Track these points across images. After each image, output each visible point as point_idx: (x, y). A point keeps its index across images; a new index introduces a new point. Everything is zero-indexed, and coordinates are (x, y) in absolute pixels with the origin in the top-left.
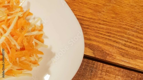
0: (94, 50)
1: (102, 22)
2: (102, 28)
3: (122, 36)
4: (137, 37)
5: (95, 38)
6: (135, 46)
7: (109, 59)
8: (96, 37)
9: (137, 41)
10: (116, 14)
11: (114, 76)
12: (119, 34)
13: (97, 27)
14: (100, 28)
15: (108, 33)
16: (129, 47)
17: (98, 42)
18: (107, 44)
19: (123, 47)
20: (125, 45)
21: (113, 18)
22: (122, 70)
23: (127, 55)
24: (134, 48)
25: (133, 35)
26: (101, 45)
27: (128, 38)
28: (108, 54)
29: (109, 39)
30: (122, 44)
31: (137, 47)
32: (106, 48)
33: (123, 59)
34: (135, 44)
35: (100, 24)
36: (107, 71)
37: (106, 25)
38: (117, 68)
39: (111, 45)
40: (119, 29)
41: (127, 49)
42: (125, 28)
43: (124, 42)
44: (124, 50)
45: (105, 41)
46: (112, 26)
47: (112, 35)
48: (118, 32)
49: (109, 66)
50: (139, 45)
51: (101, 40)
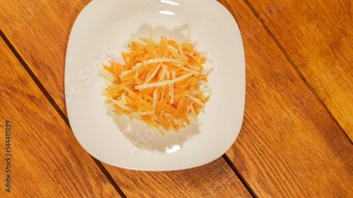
0: (236, 156)
1: (263, 137)
2: (259, 143)
3: (271, 163)
4: (284, 174)
5: (246, 146)
6: (276, 181)
7: (244, 174)
8: (248, 146)
9: (281, 178)
10: (282, 139)
11: (237, 193)
12: (270, 159)
13: (255, 138)
14: (257, 141)
15: (262, 151)
16: (270, 177)
17: (247, 152)
18: (252, 160)
19: (265, 174)
20: (268, 173)
21: (276, 140)
22: (248, 193)
23: (263, 183)
24: (273, 182)
25: (281, 170)
26: (246, 157)
27: (275, 169)
28: (247, 170)
29: (258, 157)
30: (266, 170)
31: (278, 183)
32: (249, 163)
33: (256, 184)
34: (278, 180)
35: (260, 137)
36: (233, 184)
37: (266, 142)
38: (245, 188)
39: (255, 163)
40: (273, 155)
41: (267, 178)
42: (279, 158)
43: (269, 170)
44: (263, 176)
45: (253, 156)
46: (270, 148)
47: (263, 156)
48: (271, 156)
49: (239, 180)
50: (280, 183)
51: (250, 152)
